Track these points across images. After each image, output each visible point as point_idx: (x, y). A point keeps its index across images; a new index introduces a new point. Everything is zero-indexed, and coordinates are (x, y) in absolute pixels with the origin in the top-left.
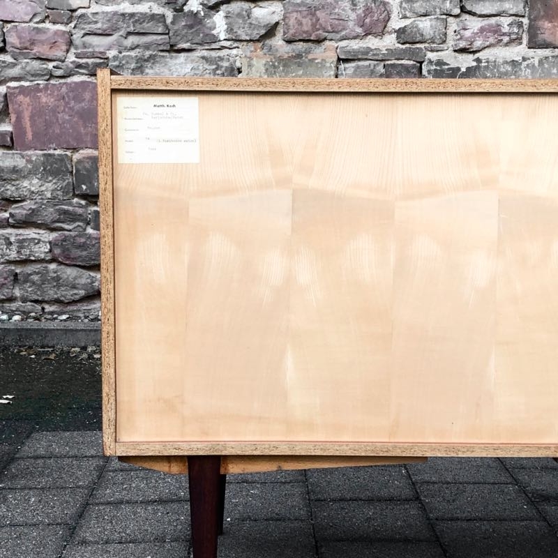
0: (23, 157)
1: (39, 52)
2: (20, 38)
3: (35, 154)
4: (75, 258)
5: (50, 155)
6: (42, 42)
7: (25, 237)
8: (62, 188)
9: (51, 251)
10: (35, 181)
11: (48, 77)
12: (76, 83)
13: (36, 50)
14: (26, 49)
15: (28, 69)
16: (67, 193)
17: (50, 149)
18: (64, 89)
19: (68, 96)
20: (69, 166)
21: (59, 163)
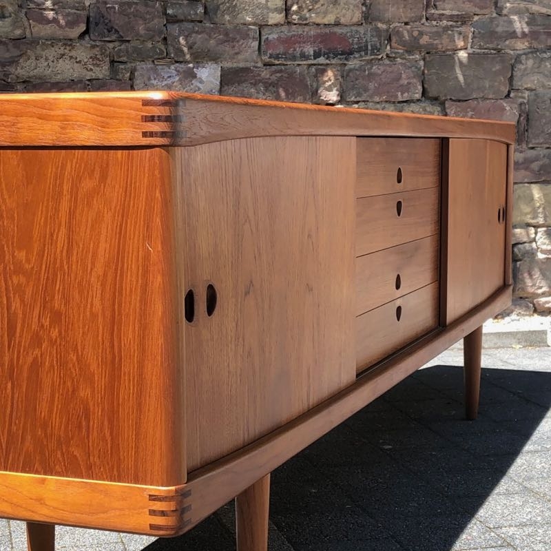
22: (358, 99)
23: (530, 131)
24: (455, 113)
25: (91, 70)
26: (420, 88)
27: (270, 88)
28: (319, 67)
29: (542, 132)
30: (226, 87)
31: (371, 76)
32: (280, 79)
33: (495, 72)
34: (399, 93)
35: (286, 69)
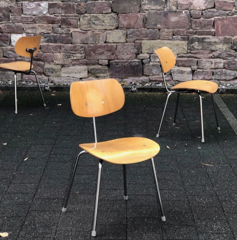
0: (218, 38)
1: (225, 8)
2: (220, 4)
3: (222, 38)
4: (231, 68)
5: (226, 38)
6: (226, 6)
7: (217, 61)
8: (228, 47)
9: (224, 65)
10: (221, 45)
11: (226, 15)
12: (235, 17)
13: (224, 8)
14: (221, 7)
15: (221, 13)
16: (230, 49)
17: (226, 36)
18: (231, 19)
19: (232, 21)
20: (231, 41)
21: (228, 40)
22: (90, 12)
23: (147, 23)
24: (122, 17)
25: (10, 4)
26: (110, 10)
27: (63, 9)
28: (79, 3)
29: (151, 24)
30: (50, 9)
31: (94, 6)
32: (66, 6)
33: (135, 5)
34: (104, 11)
35: (68, 3)
